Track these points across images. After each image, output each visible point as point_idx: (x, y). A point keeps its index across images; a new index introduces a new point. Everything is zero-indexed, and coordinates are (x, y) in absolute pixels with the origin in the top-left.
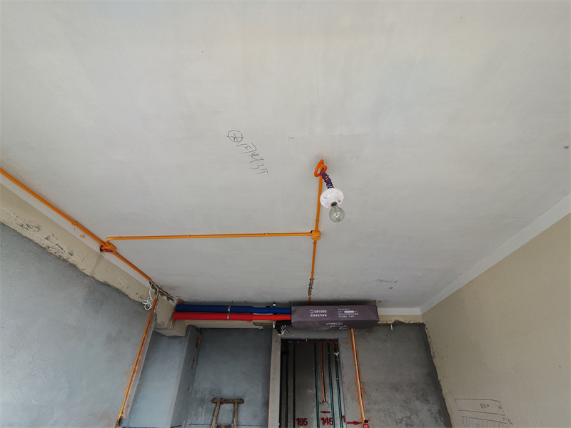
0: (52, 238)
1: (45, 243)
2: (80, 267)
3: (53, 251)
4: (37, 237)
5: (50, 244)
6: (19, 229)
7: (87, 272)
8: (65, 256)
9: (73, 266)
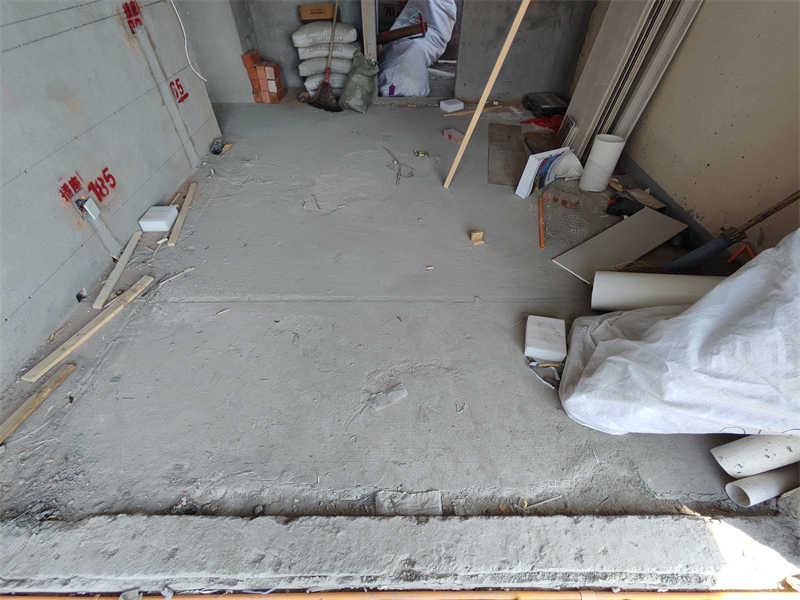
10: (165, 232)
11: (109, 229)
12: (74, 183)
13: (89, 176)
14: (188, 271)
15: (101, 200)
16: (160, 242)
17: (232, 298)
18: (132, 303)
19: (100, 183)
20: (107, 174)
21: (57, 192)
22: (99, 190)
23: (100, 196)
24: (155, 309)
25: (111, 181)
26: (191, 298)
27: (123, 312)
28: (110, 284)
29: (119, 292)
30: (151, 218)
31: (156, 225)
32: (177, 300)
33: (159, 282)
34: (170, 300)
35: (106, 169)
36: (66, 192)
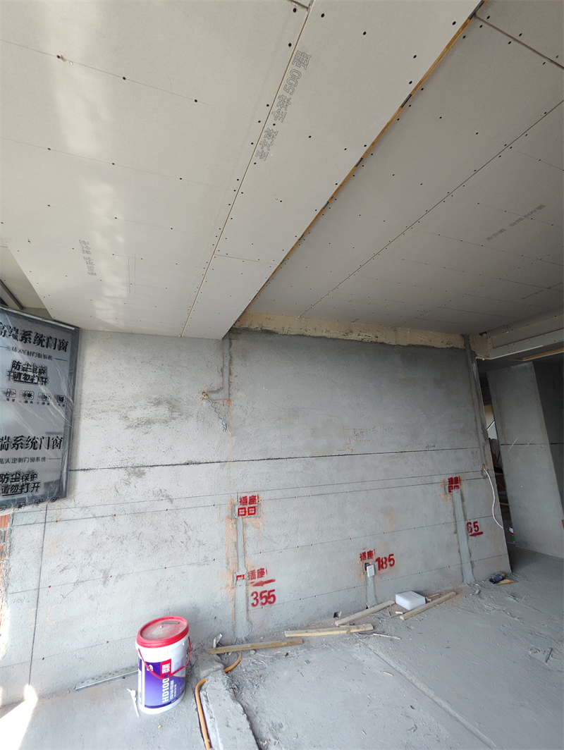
0: (361, 334)
1: (360, 338)
2: (387, 342)
3: (366, 340)
4: (354, 336)
5: (363, 337)
6: (344, 337)
7: (393, 343)
8: (374, 340)
9: (382, 343)
10: (406, 609)
11: (375, 588)
12: (370, 554)
13: (381, 553)
14: (395, 638)
15: (379, 569)
16: (397, 613)
17: (402, 671)
18: (352, 634)
19: (384, 560)
20: (391, 557)
21: (359, 554)
22: (381, 564)
23: (380, 567)
24: (358, 644)
25: (392, 562)
26: (380, 654)
27: (344, 635)
28: (352, 617)
29: (353, 624)
30: (405, 597)
31: (403, 602)
32: (373, 648)
33: (374, 633)
34: (370, 646)
35: (393, 555)
36: (363, 556)
